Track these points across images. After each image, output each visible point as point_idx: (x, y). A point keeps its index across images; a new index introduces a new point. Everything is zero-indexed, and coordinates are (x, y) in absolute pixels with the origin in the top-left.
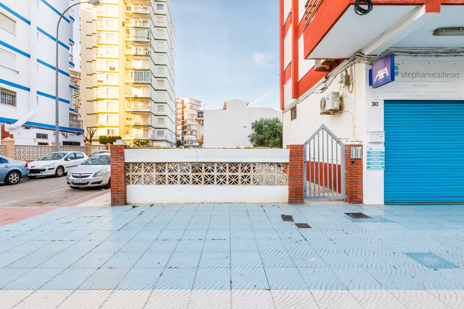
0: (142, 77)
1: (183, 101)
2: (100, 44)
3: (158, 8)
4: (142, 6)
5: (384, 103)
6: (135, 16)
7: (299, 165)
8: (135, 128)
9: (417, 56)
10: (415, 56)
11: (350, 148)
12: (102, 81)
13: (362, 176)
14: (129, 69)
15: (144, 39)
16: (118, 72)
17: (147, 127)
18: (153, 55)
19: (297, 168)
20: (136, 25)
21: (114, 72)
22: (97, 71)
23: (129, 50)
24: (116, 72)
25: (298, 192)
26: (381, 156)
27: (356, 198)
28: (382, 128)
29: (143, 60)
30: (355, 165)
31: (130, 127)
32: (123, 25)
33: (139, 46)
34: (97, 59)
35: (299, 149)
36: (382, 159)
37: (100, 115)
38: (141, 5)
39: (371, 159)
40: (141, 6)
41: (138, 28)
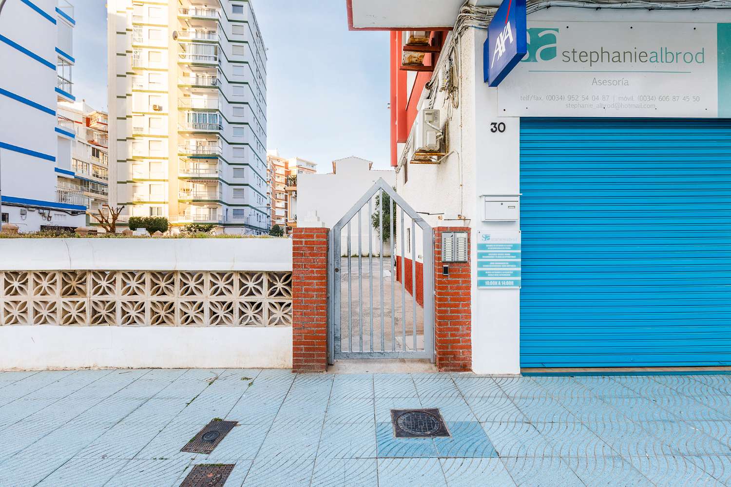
0: (206, 122)
1: (286, 164)
2: (138, 69)
3: (234, 11)
4: (206, 6)
5: (521, 127)
6: (194, 23)
7: (314, 278)
8: (194, 205)
9: (600, 8)
10: (597, 8)
11: (440, 235)
12: (142, 129)
13: (469, 305)
14: (184, 109)
15: (209, 60)
16: (167, 114)
17: (214, 203)
18: (225, 86)
19: (309, 284)
20: (197, 37)
21: (160, 114)
22: (133, 112)
23: (187, 78)
24: (163, 114)
25: (313, 344)
26: (512, 254)
27: (455, 358)
28: (515, 188)
29: (208, 94)
30: (452, 276)
31: (185, 203)
32: (175, 37)
33: (202, 71)
34: (133, 94)
35: (315, 239)
36: (514, 263)
37: (138, 184)
38: (204, 5)
39: (488, 263)
40: (204, 7)
41: (198, 41)
